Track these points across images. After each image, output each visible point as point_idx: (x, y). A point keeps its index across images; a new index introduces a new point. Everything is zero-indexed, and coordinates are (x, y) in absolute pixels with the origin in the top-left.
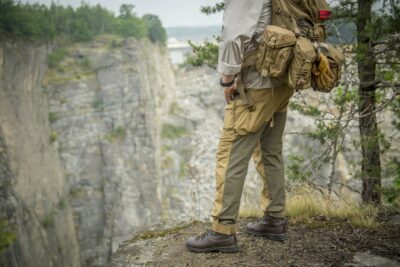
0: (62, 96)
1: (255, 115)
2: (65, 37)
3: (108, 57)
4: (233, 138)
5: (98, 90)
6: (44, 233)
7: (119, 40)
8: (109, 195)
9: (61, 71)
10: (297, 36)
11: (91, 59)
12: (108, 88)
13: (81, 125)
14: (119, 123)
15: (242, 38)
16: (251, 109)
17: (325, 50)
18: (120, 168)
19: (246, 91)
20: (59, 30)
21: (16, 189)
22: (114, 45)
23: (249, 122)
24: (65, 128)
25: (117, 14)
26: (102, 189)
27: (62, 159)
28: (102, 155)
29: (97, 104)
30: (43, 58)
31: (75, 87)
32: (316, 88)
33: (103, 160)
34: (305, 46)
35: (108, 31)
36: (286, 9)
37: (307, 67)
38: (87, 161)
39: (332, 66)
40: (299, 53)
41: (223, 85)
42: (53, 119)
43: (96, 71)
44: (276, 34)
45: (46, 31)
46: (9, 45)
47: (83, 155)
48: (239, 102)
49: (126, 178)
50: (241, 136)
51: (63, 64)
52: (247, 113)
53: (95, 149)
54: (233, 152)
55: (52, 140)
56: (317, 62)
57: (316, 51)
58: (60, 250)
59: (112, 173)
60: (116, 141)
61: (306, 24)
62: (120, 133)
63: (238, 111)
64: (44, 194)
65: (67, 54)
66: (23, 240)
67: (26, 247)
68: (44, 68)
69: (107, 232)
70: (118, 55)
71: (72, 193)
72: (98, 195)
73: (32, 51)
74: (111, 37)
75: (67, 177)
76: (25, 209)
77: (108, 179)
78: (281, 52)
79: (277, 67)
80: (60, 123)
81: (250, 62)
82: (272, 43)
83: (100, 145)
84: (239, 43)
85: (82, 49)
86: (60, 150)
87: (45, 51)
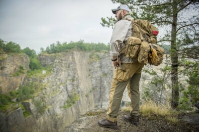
0: (92, 64)
1: (125, 74)
2: (94, 51)
3: (104, 55)
4: (117, 82)
5: (101, 63)
6: (86, 98)
7: (107, 51)
8: (102, 90)
9: (93, 59)
10: (142, 41)
11: (100, 56)
12: (103, 63)
13: (96, 72)
14: (106, 72)
15: (118, 41)
16: (124, 71)
17: (155, 47)
18: (105, 83)
19: (122, 64)
20: (93, 49)
21: (80, 87)
22: (106, 53)
24: (93, 73)
25: (107, 45)
26: (100, 88)
27: (91, 80)
28: (101, 80)
29: (101, 67)
30: (88, 55)
31: (96, 62)
32: (151, 63)
33: (101, 81)
34: (145, 45)
35: (104, 49)
36: (138, 30)
37: (146, 54)
38: (98, 81)
39: (158, 54)
40: (142, 47)
41: (113, 60)
42: (90, 70)
43: (101, 59)
44: (132, 40)
45: (90, 49)
46: (81, 52)
47: (96, 79)
48: (119, 68)
49: (107, 86)
50: (120, 82)
51: (93, 57)
52: (122, 73)
53: (99, 78)
54: (116, 88)
55: (89, 75)
56: (151, 52)
57: (150, 47)
58: (90, 103)
59: (103, 84)
60: (105, 76)
61: (147, 36)
62: (106, 75)
63: (119, 72)
64: (87, 88)
65: (94, 54)
66: (81, 99)
67: (82, 101)
68: (88, 58)
69: (101, 100)
70: (107, 55)
71: (93, 89)
72: (99, 90)
73: (86, 54)
74: (105, 51)
75: (92, 85)
76: (82, 92)
77: (102, 86)
78: (134, 47)
79: (133, 53)
80: (91, 71)
81: (123, 52)
82: (130, 43)
83: (101, 77)
85: (98, 53)
86: (91, 78)
87: (89, 54)
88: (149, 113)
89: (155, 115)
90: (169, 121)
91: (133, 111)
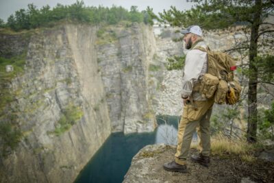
0: (103, 51)
1: (197, 112)
2: (105, 22)
3: (124, 32)
4: (187, 122)
5: (120, 48)
6: (95, 113)
7: (130, 23)
8: (124, 97)
9: (103, 38)
10: (220, 80)
11: (117, 33)
12: (124, 47)
13: (111, 64)
14: (129, 64)
15: (193, 79)
16: (196, 110)
17: (233, 86)
18: (129, 85)
19: (194, 101)
20: (102, 19)
21: (83, 93)
22: (127, 26)
23: (195, 115)
24: (104, 65)
25: (129, 11)
26: (121, 94)
27: (102, 80)
28: (121, 79)
29: (119, 54)
30: (94, 32)
31: (109, 46)
32: (227, 103)
33: (121, 81)
34: (223, 84)
35: (125, 19)
36: (215, 66)
37: (224, 95)
38: (114, 81)
39: (235, 93)
40: (221, 89)
42: (99, 61)
43: (119, 39)
45: (96, 19)
46: (80, 26)
47: (112, 78)
48: (190, 106)
49: (132, 90)
51: (104, 35)
52: (194, 111)
53: (117, 75)
55: (99, 71)
56: (229, 92)
57: (229, 87)
58: (102, 121)
59: (125, 87)
60: (127, 72)
61: (224, 73)
62: (129, 68)
63: (189, 110)
64: (95, 96)
65: (106, 30)
66: (86, 116)
67: (87, 119)
68: (95, 37)
69: (122, 114)
70: (129, 31)
71: (107, 96)
72: (119, 97)
73: (90, 29)
74: (126, 22)
75: (105, 88)
76: (87, 102)
77: (123, 90)
78: (212, 87)
79: (209, 93)
80: (102, 63)
82: (207, 83)
83: (120, 74)
84: (192, 82)
85: (112, 28)
86: (102, 76)
87: (95, 29)
88: (220, 151)
89: (228, 153)
90: (244, 160)
91: (203, 151)
